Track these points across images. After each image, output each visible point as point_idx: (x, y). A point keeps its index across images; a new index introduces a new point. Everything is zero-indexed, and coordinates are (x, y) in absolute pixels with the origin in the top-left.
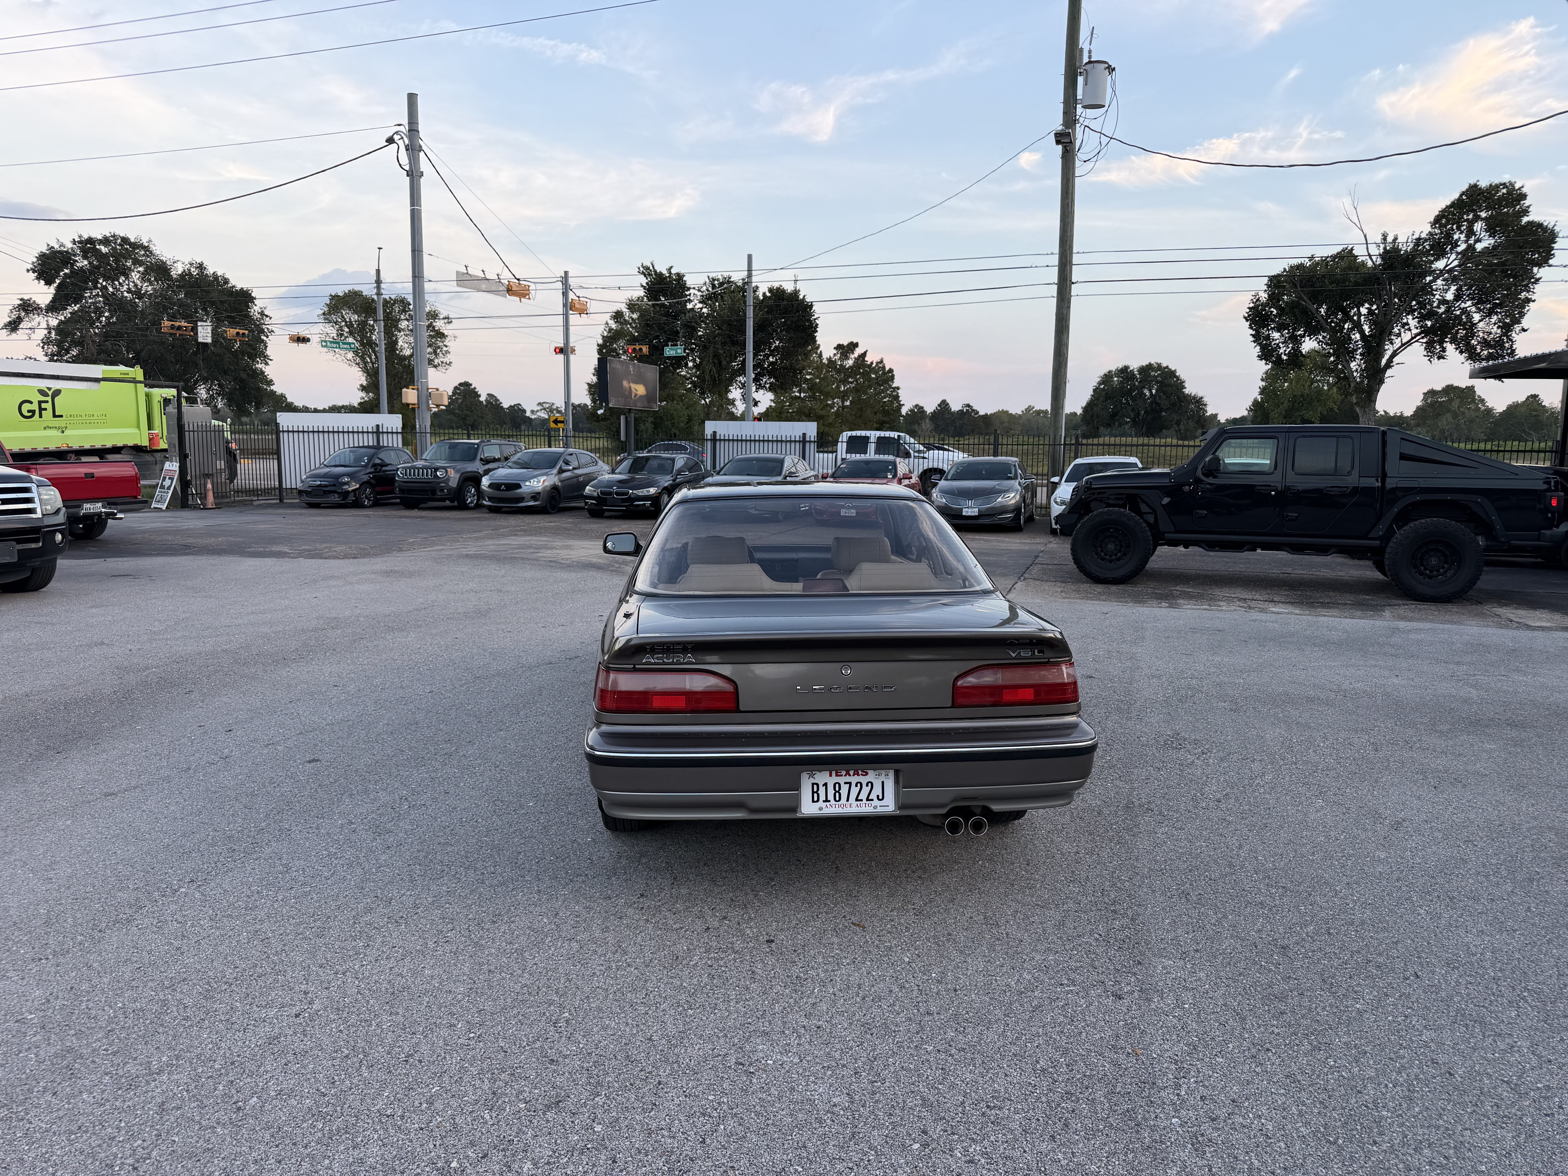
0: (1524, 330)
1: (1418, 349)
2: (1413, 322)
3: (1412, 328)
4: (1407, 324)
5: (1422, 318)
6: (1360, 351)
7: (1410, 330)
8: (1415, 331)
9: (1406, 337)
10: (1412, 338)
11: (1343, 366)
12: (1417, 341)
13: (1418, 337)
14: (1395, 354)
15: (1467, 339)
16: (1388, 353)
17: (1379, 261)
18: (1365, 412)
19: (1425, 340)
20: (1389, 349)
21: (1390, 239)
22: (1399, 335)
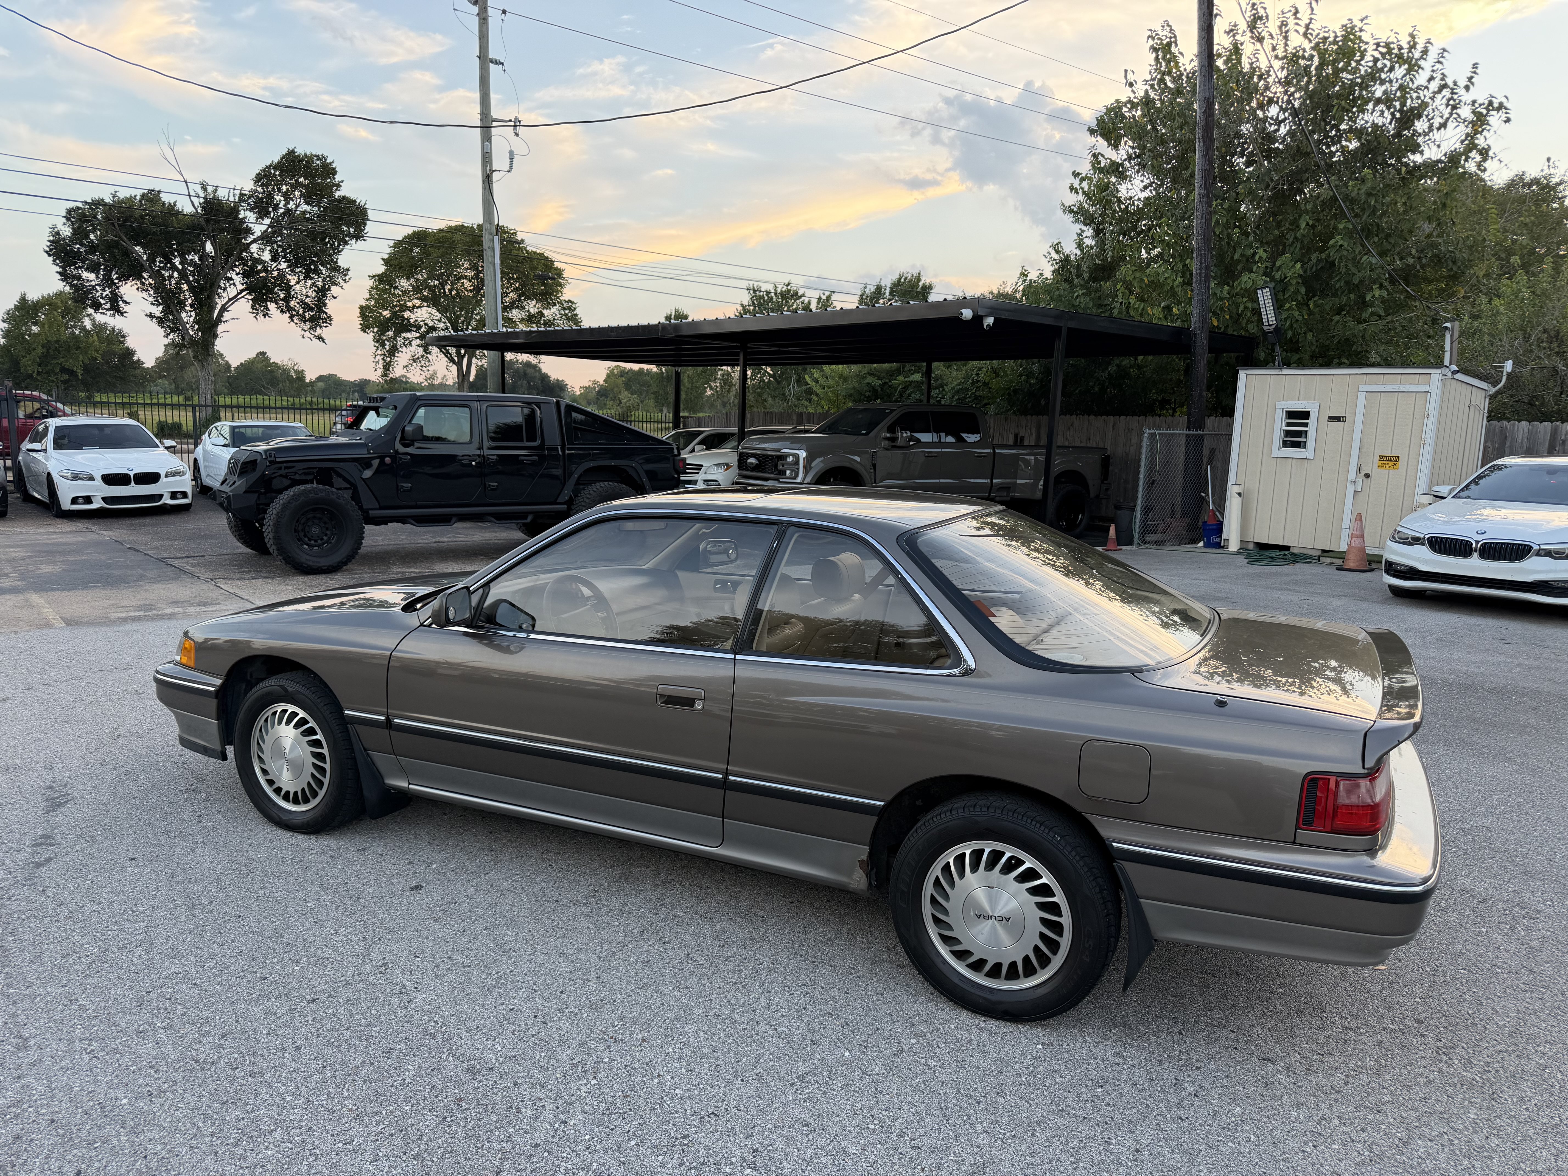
0: (335, 298)
1: (244, 306)
2: (238, 279)
3: (237, 283)
4: (231, 279)
5: (245, 275)
6: (190, 301)
7: (234, 284)
8: (240, 287)
9: (232, 291)
10: (238, 294)
11: (174, 316)
12: (243, 297)
13: (245, 293)
14: (224, 309)
15: (287, 299)
16: (219, 306)
17: (199, 210)
18: (203, 366)
19: (250, 297)
20: (220, 302)
21: (210, 189)
22: (225, 289)
